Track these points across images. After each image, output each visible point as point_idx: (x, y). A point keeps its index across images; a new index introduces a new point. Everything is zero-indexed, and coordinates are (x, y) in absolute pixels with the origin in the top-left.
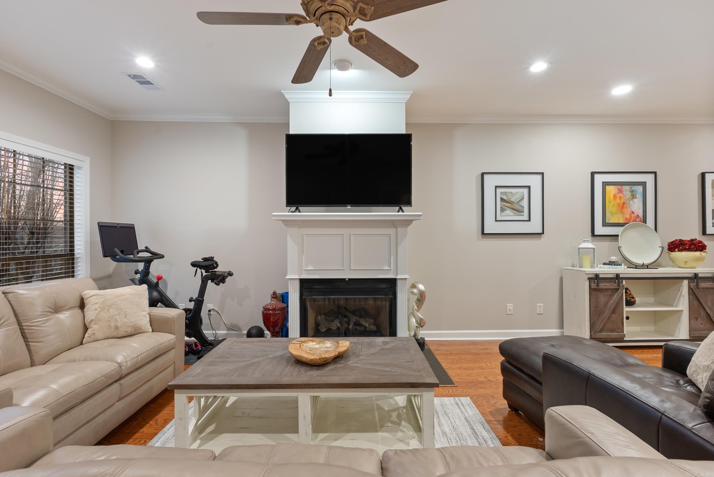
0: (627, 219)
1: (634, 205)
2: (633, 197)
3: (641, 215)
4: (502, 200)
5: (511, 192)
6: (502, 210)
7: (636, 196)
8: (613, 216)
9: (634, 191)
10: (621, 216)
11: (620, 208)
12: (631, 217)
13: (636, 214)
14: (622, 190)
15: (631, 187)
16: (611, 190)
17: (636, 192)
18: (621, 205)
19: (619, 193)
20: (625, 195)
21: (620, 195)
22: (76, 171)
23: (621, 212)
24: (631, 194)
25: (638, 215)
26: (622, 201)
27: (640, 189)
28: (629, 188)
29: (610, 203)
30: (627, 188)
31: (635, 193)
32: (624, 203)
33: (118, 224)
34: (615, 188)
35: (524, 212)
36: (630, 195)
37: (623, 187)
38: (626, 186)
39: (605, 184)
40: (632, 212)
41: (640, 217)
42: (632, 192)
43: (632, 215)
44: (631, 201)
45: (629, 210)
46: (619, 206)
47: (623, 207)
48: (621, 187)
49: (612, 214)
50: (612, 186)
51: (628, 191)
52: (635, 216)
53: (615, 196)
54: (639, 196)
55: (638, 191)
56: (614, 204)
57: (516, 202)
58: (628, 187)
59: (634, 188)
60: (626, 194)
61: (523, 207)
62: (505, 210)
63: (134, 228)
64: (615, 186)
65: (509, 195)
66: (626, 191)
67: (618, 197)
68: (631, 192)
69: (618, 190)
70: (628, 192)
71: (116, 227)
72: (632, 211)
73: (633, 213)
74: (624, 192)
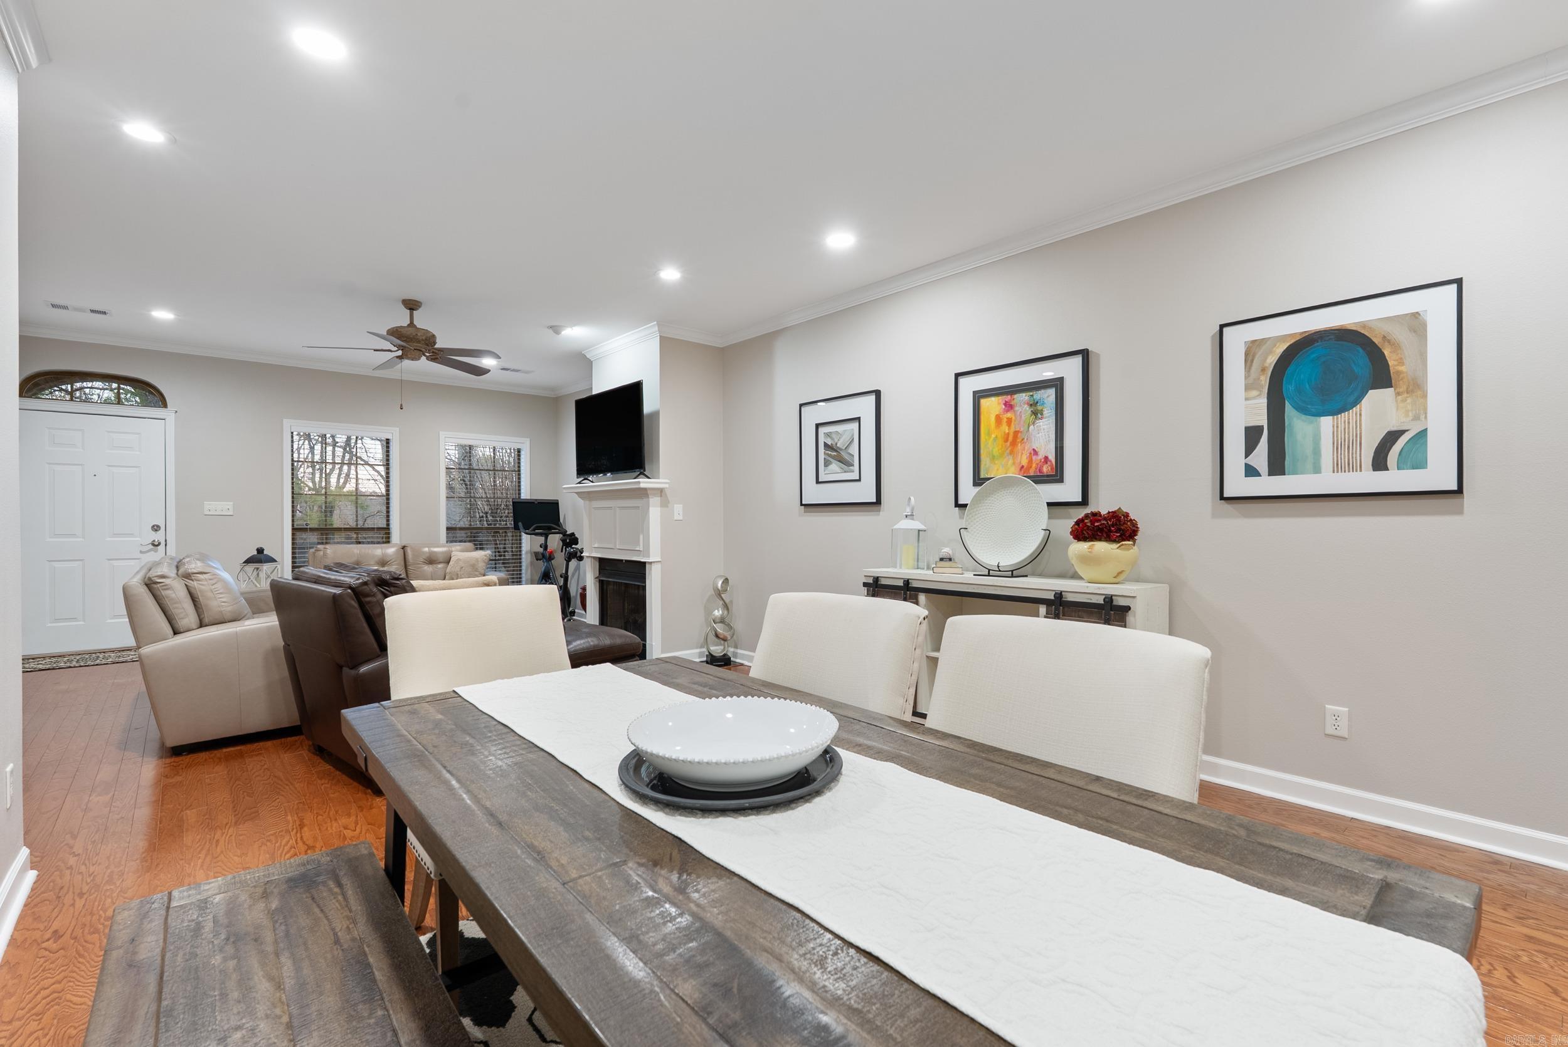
0: (1023, 467)
1: (1038, 435)
2: (1036, 413)
3: (1052, 457)
4: (826, 445)
5: (837, 431)
6: (827, 464)
7: (1042, 414)
8: (995, 464)
9: (1037, 402)
10: (1011, 462)
11: (1008, 444)
12: (1030, 461)
13: (1041, 456)
14: (1012, 403)
15: (1031, 394)
16: (992, 406)
17: (1043, 404)
18: (1011, 438)
19: (1007, 411)
20: (1018, 413)
21: (1009, 415)
22: (522, 453)
23: (1011, 453)
24: (1032, 411)
25: (1046, 458)
26: (1013, 429)
27: (1050, 395)
28: (1027, 398)
29: (989, 434)
30: (1023, 397)
31: (1039, 408)
32: (1016, 433)
33: (536, 500)
34: (1000, 401)
35: (853, 465)
36: (1030, 412)
37: (1016, 396)
38: (1021, 394)
39: (978, 396)
40: (1032, 452)
41: (1051, 461)
42: (1033, 404)
43: (1034, 458)
44: (1032, 427)
45: (1026, 448)
46: (1006, 440)
47: (1014, 443)
48: (1011, 397)
49: (993, 458)
50: (993, 399)
51: (1025, 403)
52: (1041, 460)
53: (998, 419)
54: (1049, 412)
55: (1046, 401)
56: (996, 437)
57: (844, 448)
58: (1024, 395)
59: (1038, 395)
60: (1021, 412)
61: (853, 456)
62: (831, 463)
63: (558, 503)
64: (1000, 397)
65: (834, 436)
66: (1021, 406)
67: (1005, 420)
68: (1031, 405)
69: (1006, 404)
70: (1026, 406)
71: (534, 503)
72: (1034, 449)
73: (1035, 452)
74: (1017, 408)
